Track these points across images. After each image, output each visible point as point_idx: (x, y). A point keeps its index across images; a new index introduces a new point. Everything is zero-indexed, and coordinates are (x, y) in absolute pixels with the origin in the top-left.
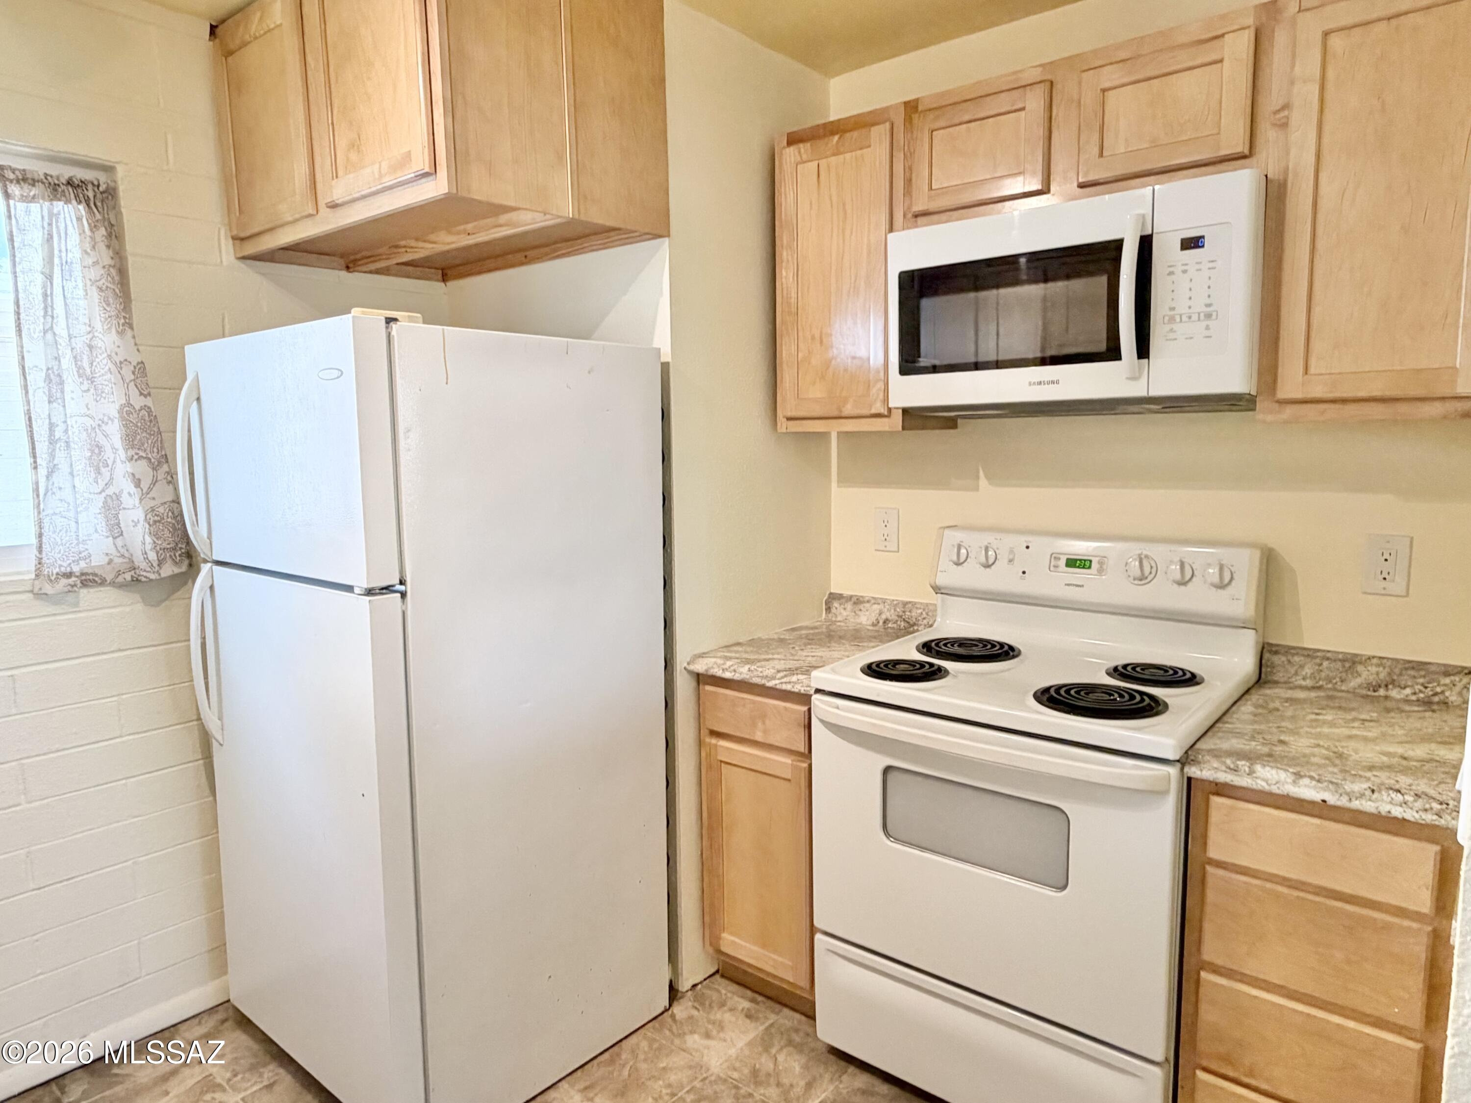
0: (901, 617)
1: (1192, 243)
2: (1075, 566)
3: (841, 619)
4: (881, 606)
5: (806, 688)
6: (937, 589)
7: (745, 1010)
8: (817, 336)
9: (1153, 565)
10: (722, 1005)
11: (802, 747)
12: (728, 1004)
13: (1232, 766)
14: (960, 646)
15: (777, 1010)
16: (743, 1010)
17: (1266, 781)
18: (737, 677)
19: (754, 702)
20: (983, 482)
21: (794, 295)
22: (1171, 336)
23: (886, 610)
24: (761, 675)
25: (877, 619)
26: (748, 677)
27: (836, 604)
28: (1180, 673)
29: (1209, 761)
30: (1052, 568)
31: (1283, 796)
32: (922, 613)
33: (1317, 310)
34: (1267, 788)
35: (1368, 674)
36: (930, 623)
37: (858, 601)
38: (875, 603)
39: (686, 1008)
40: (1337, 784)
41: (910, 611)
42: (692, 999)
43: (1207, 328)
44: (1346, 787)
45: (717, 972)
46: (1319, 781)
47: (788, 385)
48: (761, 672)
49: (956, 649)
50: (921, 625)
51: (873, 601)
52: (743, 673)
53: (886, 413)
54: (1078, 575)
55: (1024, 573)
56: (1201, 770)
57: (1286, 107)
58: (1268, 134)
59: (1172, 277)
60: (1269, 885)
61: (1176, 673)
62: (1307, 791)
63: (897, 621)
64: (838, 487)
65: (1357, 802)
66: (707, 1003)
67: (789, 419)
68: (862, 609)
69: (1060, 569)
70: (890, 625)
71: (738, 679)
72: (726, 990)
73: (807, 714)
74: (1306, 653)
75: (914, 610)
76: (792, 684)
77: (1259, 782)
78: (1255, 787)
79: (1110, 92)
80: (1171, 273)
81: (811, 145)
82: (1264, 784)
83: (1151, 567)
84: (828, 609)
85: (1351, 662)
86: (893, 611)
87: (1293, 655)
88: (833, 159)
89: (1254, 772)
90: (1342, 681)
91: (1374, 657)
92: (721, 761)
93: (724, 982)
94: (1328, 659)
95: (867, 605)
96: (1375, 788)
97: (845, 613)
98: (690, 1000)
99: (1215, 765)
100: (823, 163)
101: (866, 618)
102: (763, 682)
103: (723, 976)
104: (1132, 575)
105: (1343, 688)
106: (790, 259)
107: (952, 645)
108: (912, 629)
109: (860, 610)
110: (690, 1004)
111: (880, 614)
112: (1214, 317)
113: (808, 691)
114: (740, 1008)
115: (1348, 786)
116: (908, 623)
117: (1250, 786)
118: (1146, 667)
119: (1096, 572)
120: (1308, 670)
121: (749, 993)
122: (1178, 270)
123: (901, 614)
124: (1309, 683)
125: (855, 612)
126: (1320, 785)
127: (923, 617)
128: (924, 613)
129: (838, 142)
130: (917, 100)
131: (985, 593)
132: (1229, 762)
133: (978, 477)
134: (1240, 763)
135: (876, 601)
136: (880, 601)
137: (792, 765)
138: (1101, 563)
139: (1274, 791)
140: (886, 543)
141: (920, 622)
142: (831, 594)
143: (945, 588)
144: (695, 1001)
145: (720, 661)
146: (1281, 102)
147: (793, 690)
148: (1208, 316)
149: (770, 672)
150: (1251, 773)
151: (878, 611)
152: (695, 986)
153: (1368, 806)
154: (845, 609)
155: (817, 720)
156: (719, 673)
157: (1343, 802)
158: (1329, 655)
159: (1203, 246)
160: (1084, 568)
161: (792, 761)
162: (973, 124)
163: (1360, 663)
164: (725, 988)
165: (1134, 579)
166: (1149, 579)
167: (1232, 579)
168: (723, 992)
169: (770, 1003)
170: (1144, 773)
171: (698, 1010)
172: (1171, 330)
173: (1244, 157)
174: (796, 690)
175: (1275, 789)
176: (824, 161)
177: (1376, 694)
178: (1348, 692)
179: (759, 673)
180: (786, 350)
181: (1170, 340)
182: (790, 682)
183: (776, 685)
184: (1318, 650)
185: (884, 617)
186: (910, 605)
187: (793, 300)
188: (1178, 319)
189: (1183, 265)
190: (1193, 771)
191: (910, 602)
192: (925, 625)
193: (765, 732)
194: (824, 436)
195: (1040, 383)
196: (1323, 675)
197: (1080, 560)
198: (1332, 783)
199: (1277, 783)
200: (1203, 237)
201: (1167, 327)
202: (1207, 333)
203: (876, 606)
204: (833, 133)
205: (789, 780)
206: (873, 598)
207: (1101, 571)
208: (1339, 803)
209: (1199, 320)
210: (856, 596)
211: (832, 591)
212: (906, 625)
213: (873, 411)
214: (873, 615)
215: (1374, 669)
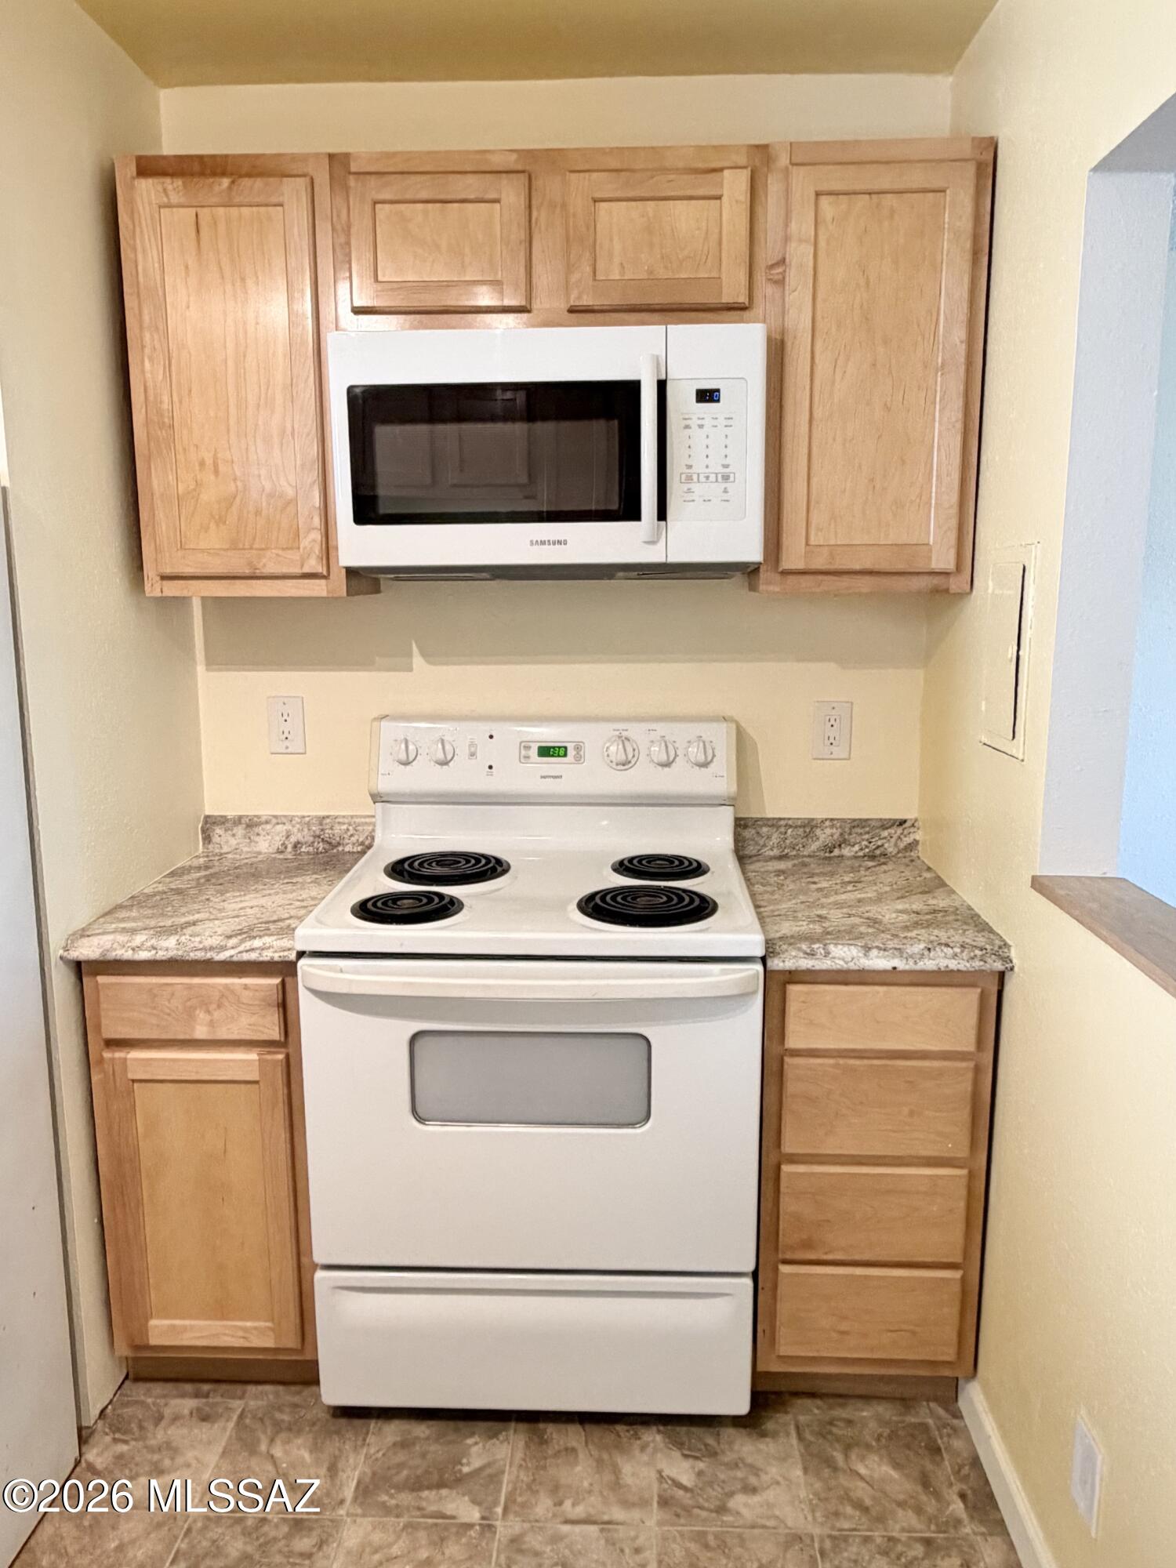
0: (319, 837)
1: (707, 396)
2: (549, 755)
3: (229, 850)
4: (288, 827)
5: (282, 954)
6: (377, 798)
7: (194, 1411)
8: (209, 462)
9: (635, 746)
10: (159, 1419)
11: (275, 1033)
12: (166, 1415)
13: (808, 951)
14: (439, 863)
15: (239, 1393)
16: (191, 1413)
17: (843, 959)
18: (161, 955)
19: (190, 987)
20: (418, 660)
21: (166, 399)
22: (689, 497)
23: (295, 830)
24: (201, 946)
25: (283, 844)
26: (180, 953)
27: (218, 831)
28: (686, 863)
29: (787, 951)
30: (522, 760)
31: (859, 970)
32: (348, 830)
33: (814, 481)
34: (845, 966)
35: (824, 836)
36: (361, 840)
37: (251, 824)
38: (278, 824)
39: (107, 1448)
40: (900, 949)
41: (331, 829)
42: (107, 1430)
43: (725, 491)
44: (908, 951)
45: (127, 1378)
46: (885, 950)
47: (164, 528)
48: (200, 942)
49: (439, 870)
50: (347, 844)
51: (274, 821)
52: (169, 947)
53: (325, 573)
54: (552, 765)
55: (490, 767)
56: (784, 961)
57: (783, 261)
58: (765, 290)
59: (688, 431)
60: (841, 1061)
61: (681, 863)
62: (879, 962)
63: (313, 842)
64: (207, 670)
65: (922, 963)
66: (134, 1426)
67: (164, 578)
68: (261, 832)
69: (531, 760)
70: (303, 850)
71: (164, 958)
72: (150, 1397)
73: (280, 987)
74: (770, 823)
75: (337, 827)
76: (258, 951)
77: (837, 961)
78: (834, 967)
79: (603, 204)
80: (687, 427)
81: (183, 182)
82: (841, 963)
83: (634, 750)
84: (207, 839)
85: (809, 826)
86: (306, 830)
87: (761, 826)
88: (221, 211)
89: (829, 953)
90: (804, 847)
91: (826, 820)
92: (133, 1081)
93: (142, 1387)
94: (791, 826)
95: (268, 827)
96: (930, 946)
97: (233, 842)
98: (107, 1434)
99: (794, 954)
100: (204, 213)
101: (265, 844)
102: (209, 955)
103: (138, 1379)
104: (614, 760)
105: (805, 853)
106: (157, 346)
107: (429, 864)
108: (335, 851)
109: (258, 834)
110: (108, 1439)
111: (288, 837)
112: (732, 479)
113: (285, 957)
114: (186, 1412)
115: (909, 950)
116: (330, 843)
117: (830, 968)
118: (651, 858)
119: (573, 761)
120: (775, 839)
121: (188, 1387)
122: (694, 423)
123: (318, 833)
124: (776, 852)
125: (250, 838)
126: (886, 953)
127: (349, 834)
128: (351, 828)
129: (230, 188)
130: (347, 156)
131: (440, 795)
132: (804, 947)
133: (410, 655)
134: (815, 946)
135: (278, 820)
136: (284, 820)
137: (259, 1060)
138: (578, 748)
139: (851, 968)
140: (287, 743)
141: (347, 841)
142: (207, 817)
143: (388, 794)
144: (114, 1433)
145: (122, 938)
146: (777, 258)
147: (261, 959)
148: (726, 478)
149: (215, 941)
150: (827, 954)
151: (284, 833)
152: (102, 1411)
153: (928, 964)
154: (234, 835)
155: (308, 993)
156: (128, 955)
157: (909, 966)
158: (790, 822)
159: (718, 401)
160: (559, 756)
161: (258, 1054)
162: (430, 206)
163: (817, 827)
164: (150, 1395)
165: (617, 764)
166: (633, 762)
167: (714, 756)
168: (150, 1400)
169: (224, 1387)
170: (738, 976)
171: (126, 1442)
172: (689, 491)
173: (742, 308)
174: (268, 959)
175: (852, 966)
176: (206, 210)
177: (832, 855)
178: (809, 856)
179: (196, 944)
180: (154, 480)
181: (689, 501)
182: (253, 950)
183: (232, 956)
184: (780, 819)
185: (293, 839)
186: (328, 821)
187: (166, 406)
188: (695, 477)
189: (699, 419)
190: (776, 964)
191: (328, 817)
192: (354, 844)
193: (212, 1024)
194: (183, 601)
195: (543, 543)
196: (788, 842)
197: (554, 748)
198: (896, 949)
199: (853, 959)
200: (718, 391)
201: (685, 487)
202: (725, 497)
203: (279, 827)
204: (224, 174)
205: (256, 1082)
206: (275, 817)
207: (579, 758)
208: (907, 967)
209: (717, 481)
210: (248, 816)
211: (207, 813)
212: (327, 846)
213: (306, 570)
214: (278, 838)
215: (828, 831)
